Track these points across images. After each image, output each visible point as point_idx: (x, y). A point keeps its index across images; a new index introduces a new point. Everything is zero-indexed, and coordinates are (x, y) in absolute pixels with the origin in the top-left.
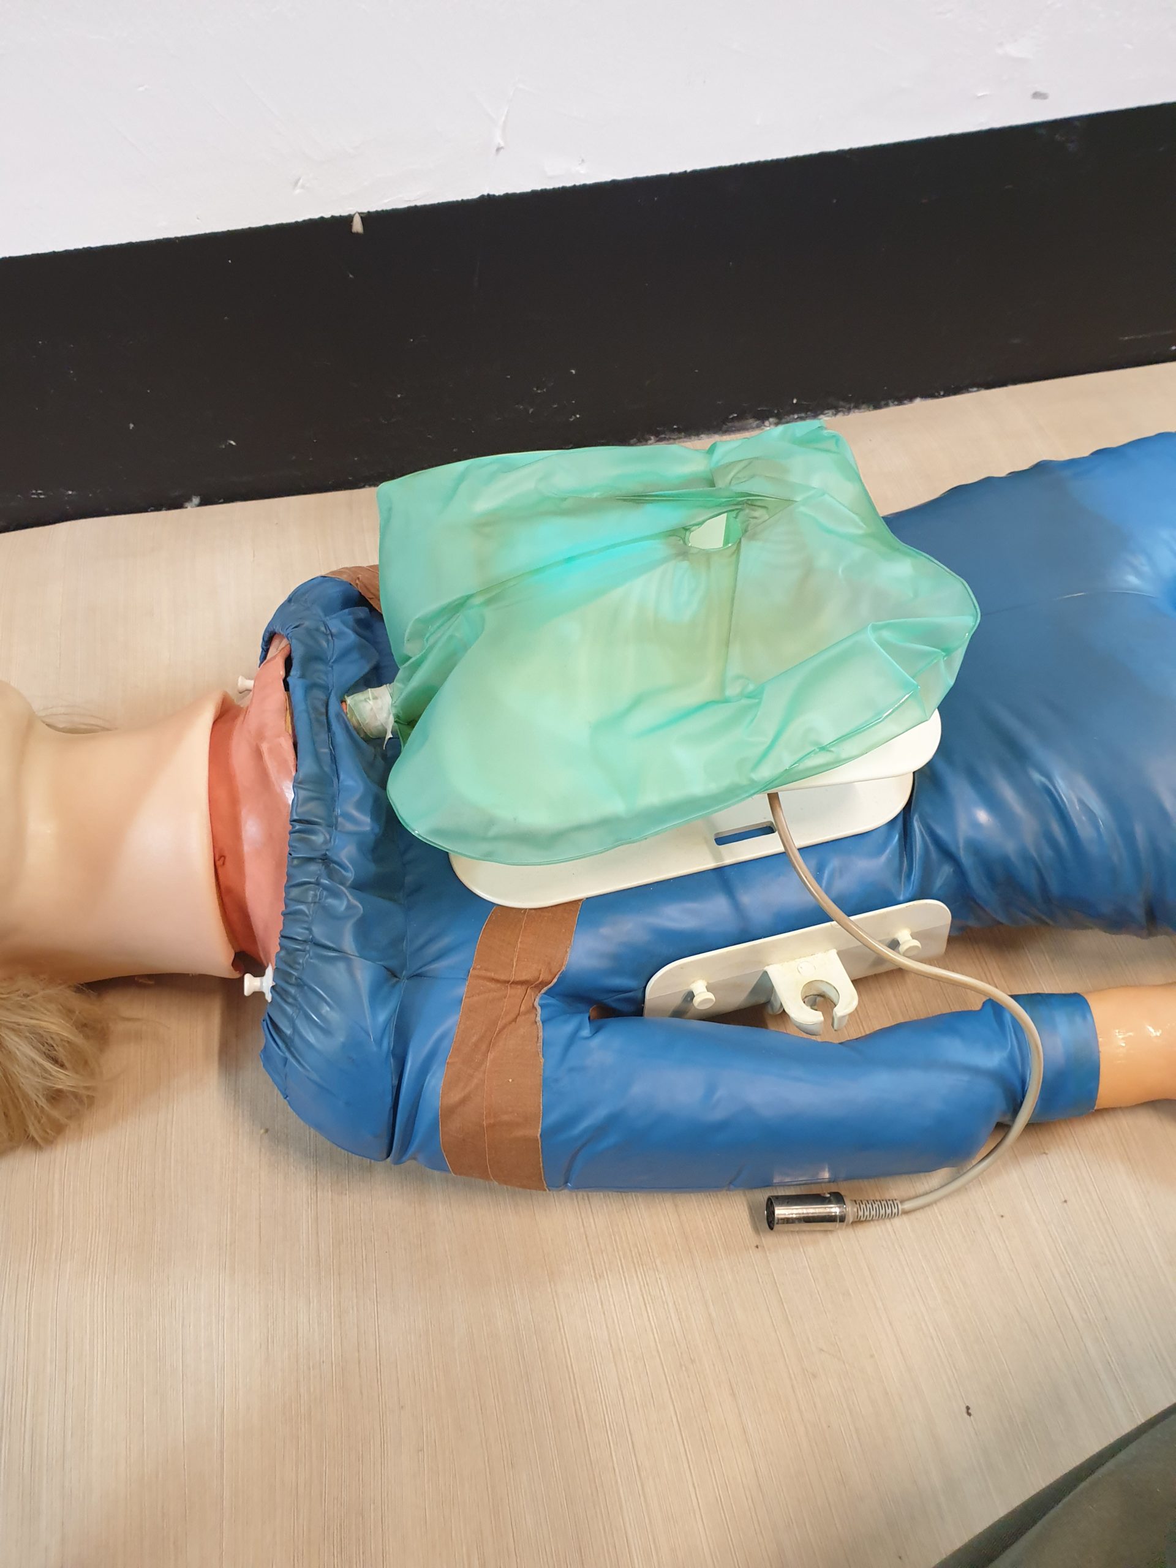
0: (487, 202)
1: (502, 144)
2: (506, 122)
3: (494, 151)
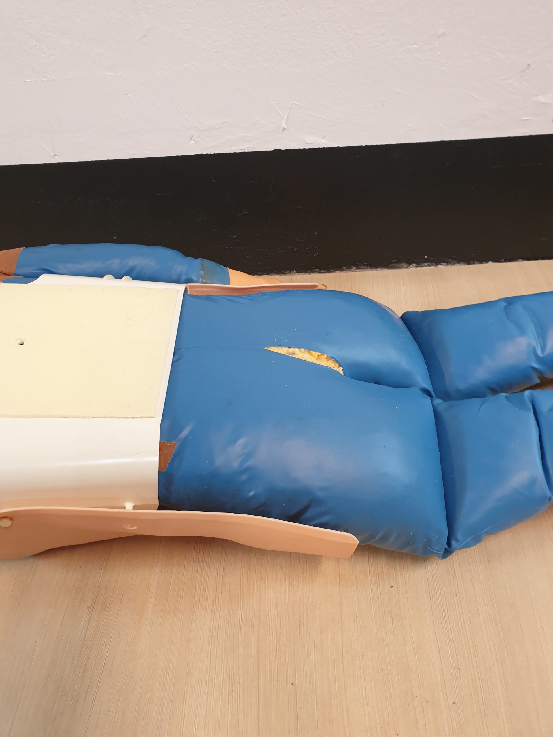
1: (285, 127)
2: (288, 118)
3: (281, 130)
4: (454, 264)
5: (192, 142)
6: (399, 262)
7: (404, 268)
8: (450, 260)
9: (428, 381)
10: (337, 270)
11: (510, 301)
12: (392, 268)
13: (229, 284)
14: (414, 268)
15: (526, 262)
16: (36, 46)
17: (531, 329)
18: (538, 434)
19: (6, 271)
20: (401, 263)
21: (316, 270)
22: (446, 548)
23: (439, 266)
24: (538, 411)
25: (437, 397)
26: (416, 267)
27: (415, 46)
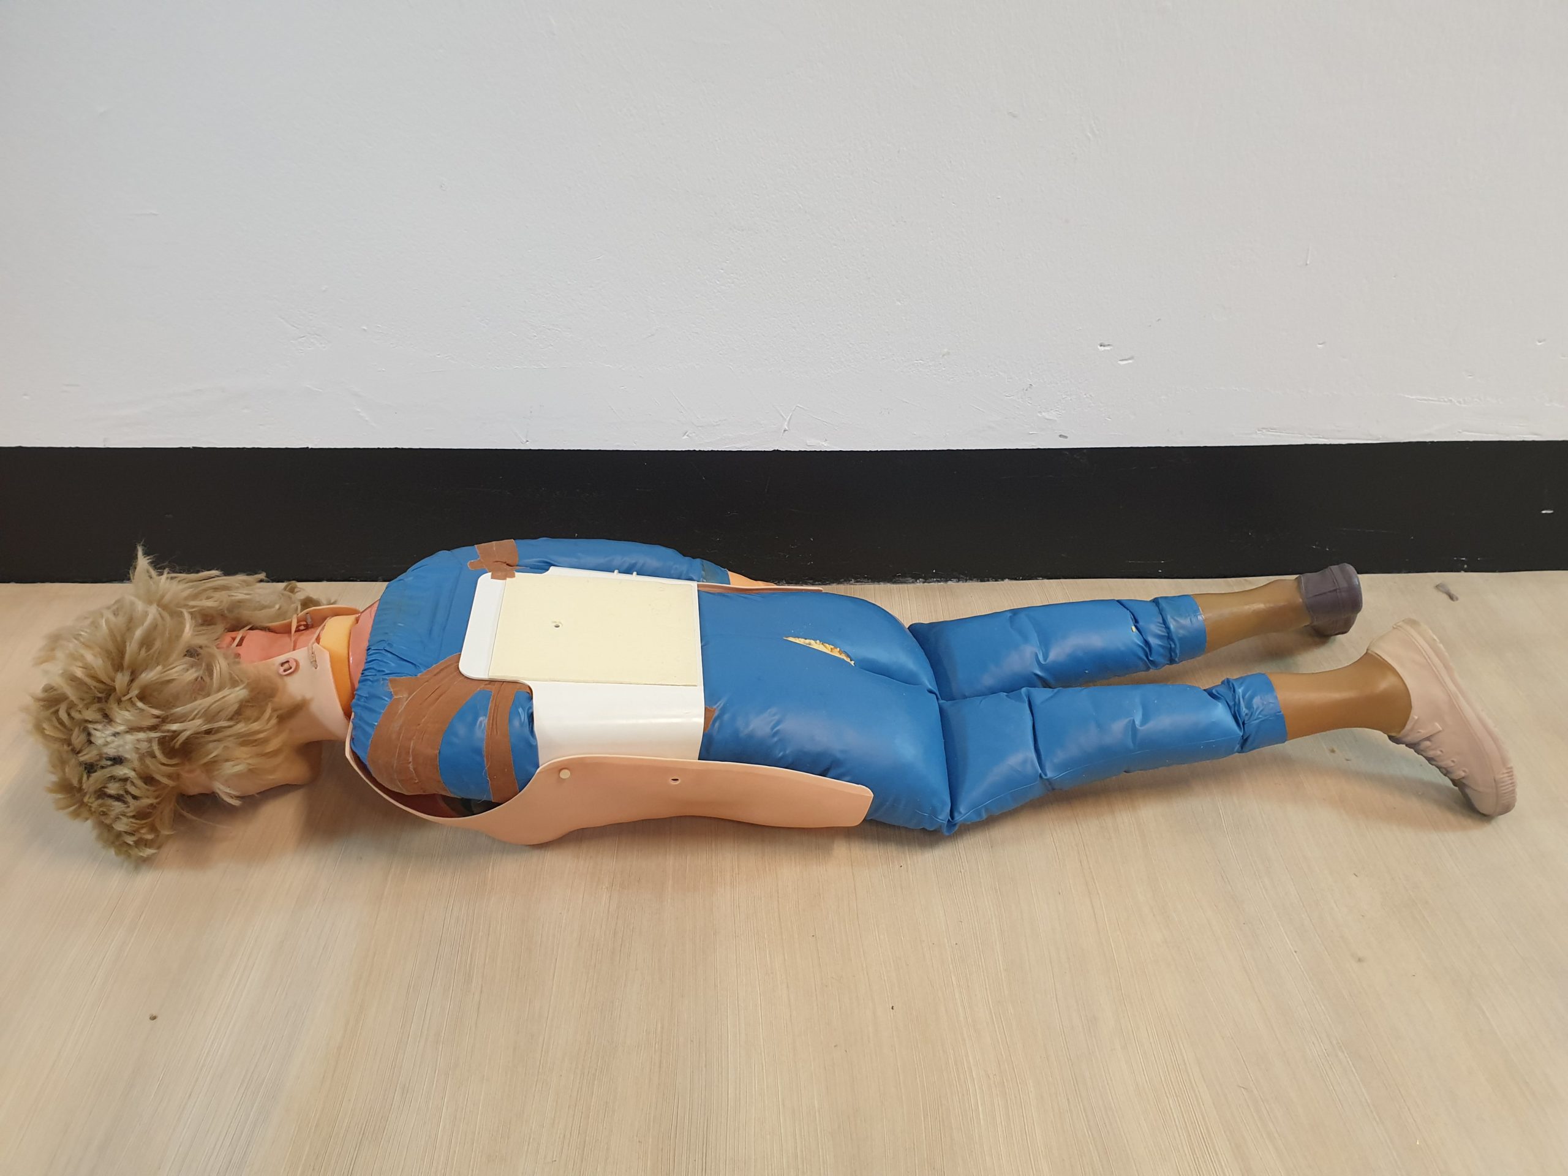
0: (776, 452)
1: (787, 429)
2: (790, 419)
3: (783, 431)
4: (966, 580)
5: (685, 437)
6: (904, 576)
7: (910, 583)
8: (961, 576)
9: (934, 683)
10: (833, 583)
11: (1015, 612)
12: (895, 583)
13: (730, 584)
14: (921, 584)
15: (1046, 581)
16: (535, 336)
17: (1034, 637)
18: (1032, 722)
19: (509, 562)
20: (906, 577)
21: (810, 581)
22: (949, 820)
23: (950, 583)
24: (1033, 705)
25: (942, 699)
26: (924, 582)
27: (921, 361)
